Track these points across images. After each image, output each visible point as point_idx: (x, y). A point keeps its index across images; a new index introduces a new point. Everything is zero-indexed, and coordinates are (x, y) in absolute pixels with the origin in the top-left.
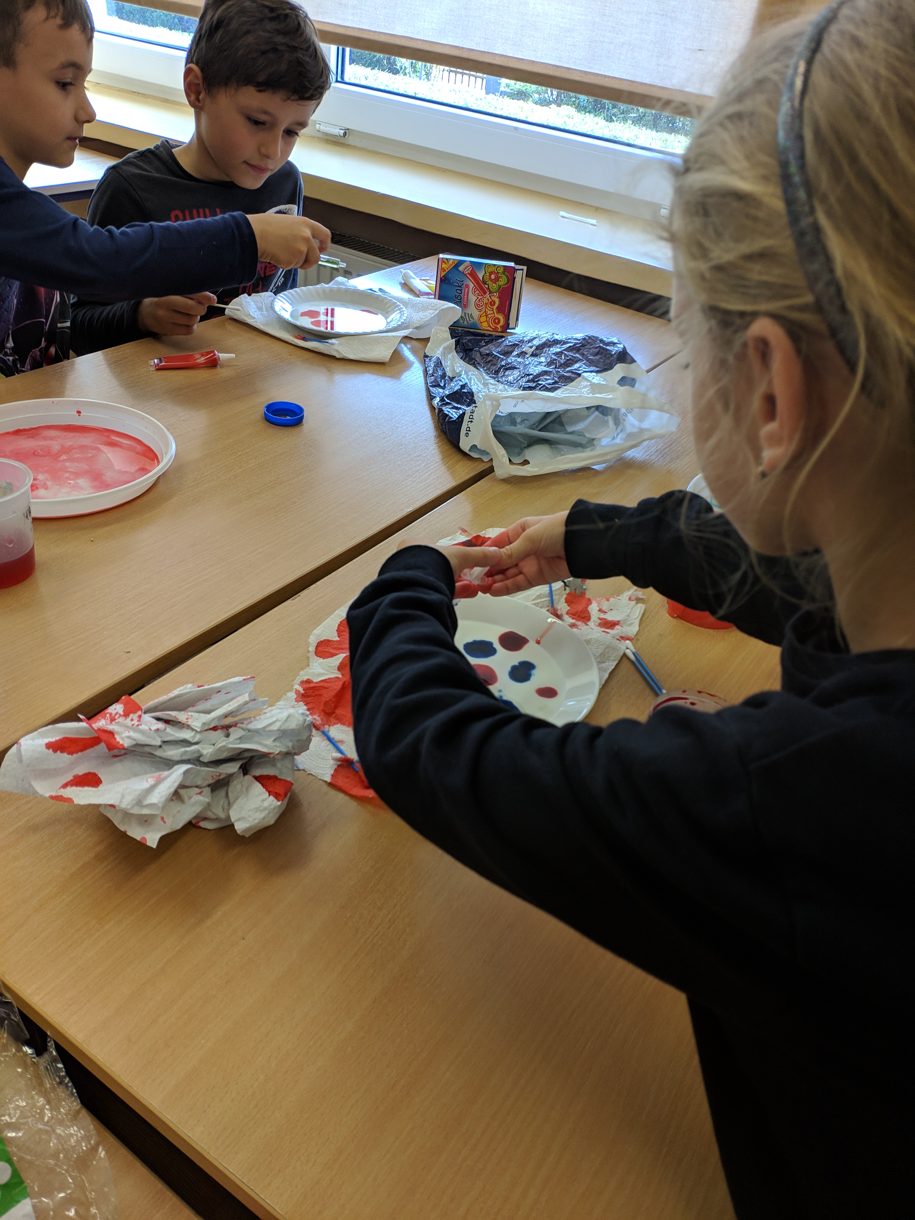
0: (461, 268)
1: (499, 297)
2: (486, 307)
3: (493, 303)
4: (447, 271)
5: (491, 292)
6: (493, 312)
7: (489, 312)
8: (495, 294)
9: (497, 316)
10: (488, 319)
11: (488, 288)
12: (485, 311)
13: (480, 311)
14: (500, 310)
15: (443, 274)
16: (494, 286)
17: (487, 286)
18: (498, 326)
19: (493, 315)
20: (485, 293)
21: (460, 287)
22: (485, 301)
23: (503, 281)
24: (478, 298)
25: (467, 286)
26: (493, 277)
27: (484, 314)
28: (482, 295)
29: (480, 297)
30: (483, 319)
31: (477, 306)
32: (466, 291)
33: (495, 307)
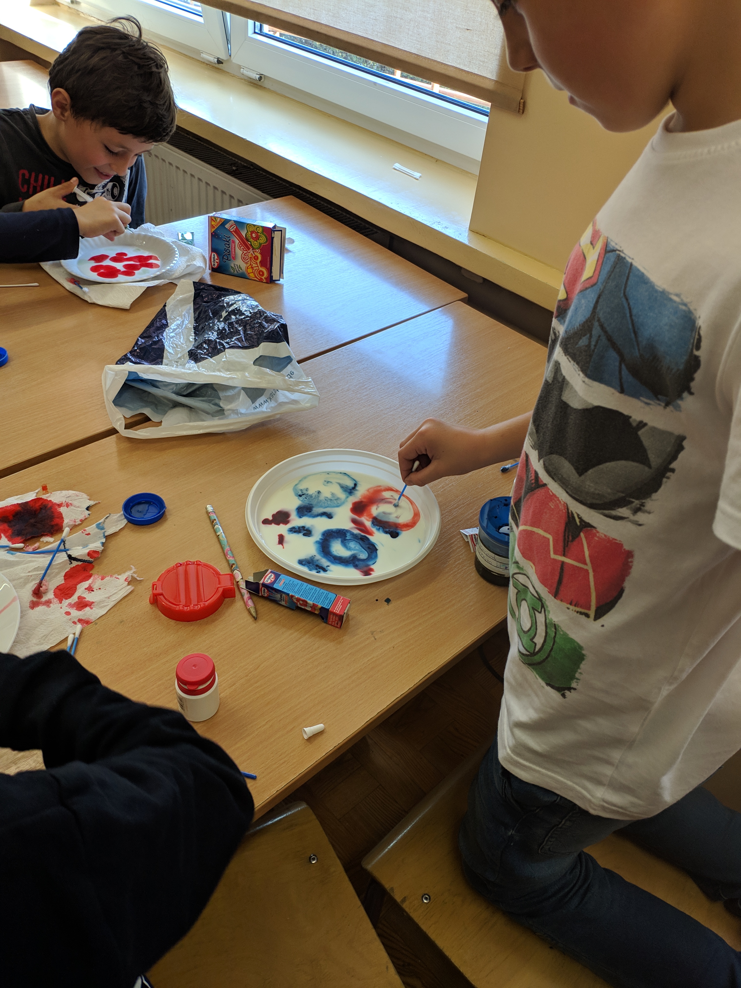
0: (227, 226)
1: (261, 253)
2: (251, 260)
3: (256, 258)
4: (216, 227)
5: (253, 249)
6: (257, 265)
7: (254, 265)
8: (257, 250)
9: (261, 269)
10: (254, 271)
11: (251, 245)
12: (250, 265)
13: (247, 263)
14: (263, 264)
15: (213, 230)
16: (256, 244)
17: (250, 243)
18: (263, 278)
19: (257, 268)
20: (249, 249)
21: (228, 242)
22: (250, 255)
23: (263, 240)
24: (243, 252)
25: (234, 242)
26: (254, 235)
27: (250, 267)
28: (246, 250)
29: (245, 252)
30: (250, 270)
31: (243, 259)
32: (233, 246)
33: (258, 261)
